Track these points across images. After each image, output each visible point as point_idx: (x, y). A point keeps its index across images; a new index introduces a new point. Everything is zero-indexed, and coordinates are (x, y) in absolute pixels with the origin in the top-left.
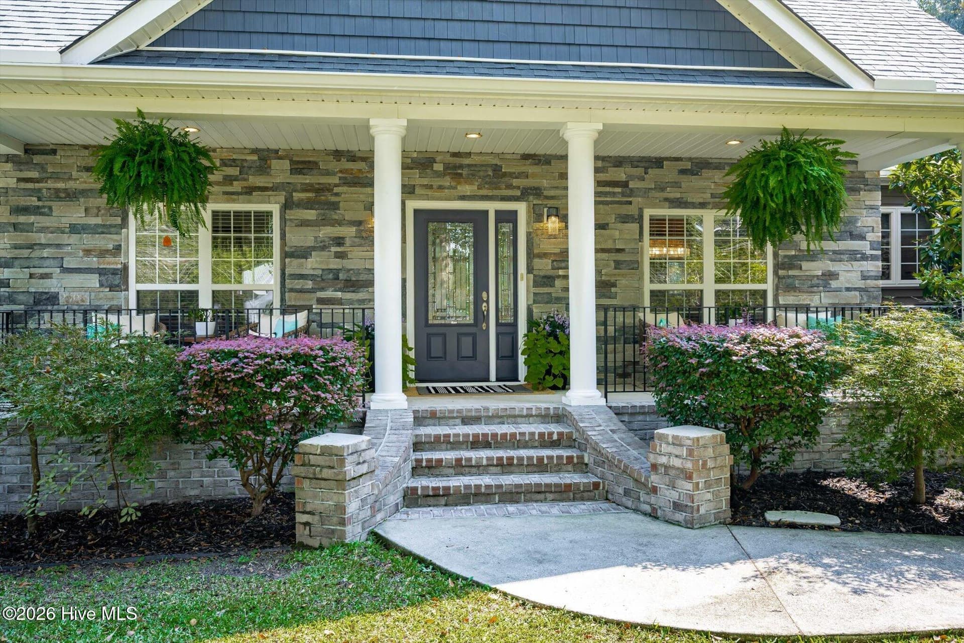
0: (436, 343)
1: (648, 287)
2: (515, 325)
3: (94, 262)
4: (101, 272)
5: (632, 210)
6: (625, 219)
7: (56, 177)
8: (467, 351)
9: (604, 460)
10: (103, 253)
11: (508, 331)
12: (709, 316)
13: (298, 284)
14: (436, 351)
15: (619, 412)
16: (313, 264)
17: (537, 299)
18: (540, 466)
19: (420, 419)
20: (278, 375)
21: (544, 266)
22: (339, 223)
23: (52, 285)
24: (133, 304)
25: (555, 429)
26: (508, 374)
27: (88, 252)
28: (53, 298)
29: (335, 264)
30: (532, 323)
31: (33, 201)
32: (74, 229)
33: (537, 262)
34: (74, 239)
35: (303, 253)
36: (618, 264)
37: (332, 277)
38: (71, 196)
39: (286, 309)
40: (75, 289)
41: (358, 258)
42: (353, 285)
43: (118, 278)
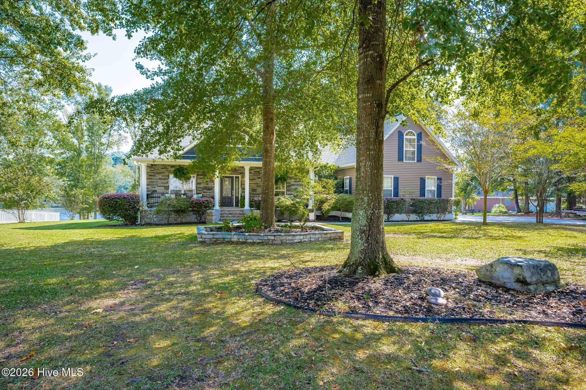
3: (163, 185)
4: (164, 187)
5: (260, 176)
6: (259, 178)
7: (157, 170)
8: (230, 201)
10: (165, 183)
11: (237, 198)
13: (199, 189)
14: (224, 201)
15: (251, 210)
16: (202, 186)
17: (242, 192)
19: (221, 211)
20: (204, 203)
23: (156, 189)
24: (170, 193)
25: (241, 212)
26: (237, 205)
27: (162, 183)
28: (156, 191)
29: (206, 186)
30: (241, 197)
31: (153, 174)
32: (160, 179)
33: (242, 186)
34: (159, 181)
35: (200, 184)
36: (257, 186)
37: (205, 188)
38: (160, 173)
39: (197, 194)
40: (160, 190)
41: (210, 185)
42: (209, 189)
43: (167, 188)
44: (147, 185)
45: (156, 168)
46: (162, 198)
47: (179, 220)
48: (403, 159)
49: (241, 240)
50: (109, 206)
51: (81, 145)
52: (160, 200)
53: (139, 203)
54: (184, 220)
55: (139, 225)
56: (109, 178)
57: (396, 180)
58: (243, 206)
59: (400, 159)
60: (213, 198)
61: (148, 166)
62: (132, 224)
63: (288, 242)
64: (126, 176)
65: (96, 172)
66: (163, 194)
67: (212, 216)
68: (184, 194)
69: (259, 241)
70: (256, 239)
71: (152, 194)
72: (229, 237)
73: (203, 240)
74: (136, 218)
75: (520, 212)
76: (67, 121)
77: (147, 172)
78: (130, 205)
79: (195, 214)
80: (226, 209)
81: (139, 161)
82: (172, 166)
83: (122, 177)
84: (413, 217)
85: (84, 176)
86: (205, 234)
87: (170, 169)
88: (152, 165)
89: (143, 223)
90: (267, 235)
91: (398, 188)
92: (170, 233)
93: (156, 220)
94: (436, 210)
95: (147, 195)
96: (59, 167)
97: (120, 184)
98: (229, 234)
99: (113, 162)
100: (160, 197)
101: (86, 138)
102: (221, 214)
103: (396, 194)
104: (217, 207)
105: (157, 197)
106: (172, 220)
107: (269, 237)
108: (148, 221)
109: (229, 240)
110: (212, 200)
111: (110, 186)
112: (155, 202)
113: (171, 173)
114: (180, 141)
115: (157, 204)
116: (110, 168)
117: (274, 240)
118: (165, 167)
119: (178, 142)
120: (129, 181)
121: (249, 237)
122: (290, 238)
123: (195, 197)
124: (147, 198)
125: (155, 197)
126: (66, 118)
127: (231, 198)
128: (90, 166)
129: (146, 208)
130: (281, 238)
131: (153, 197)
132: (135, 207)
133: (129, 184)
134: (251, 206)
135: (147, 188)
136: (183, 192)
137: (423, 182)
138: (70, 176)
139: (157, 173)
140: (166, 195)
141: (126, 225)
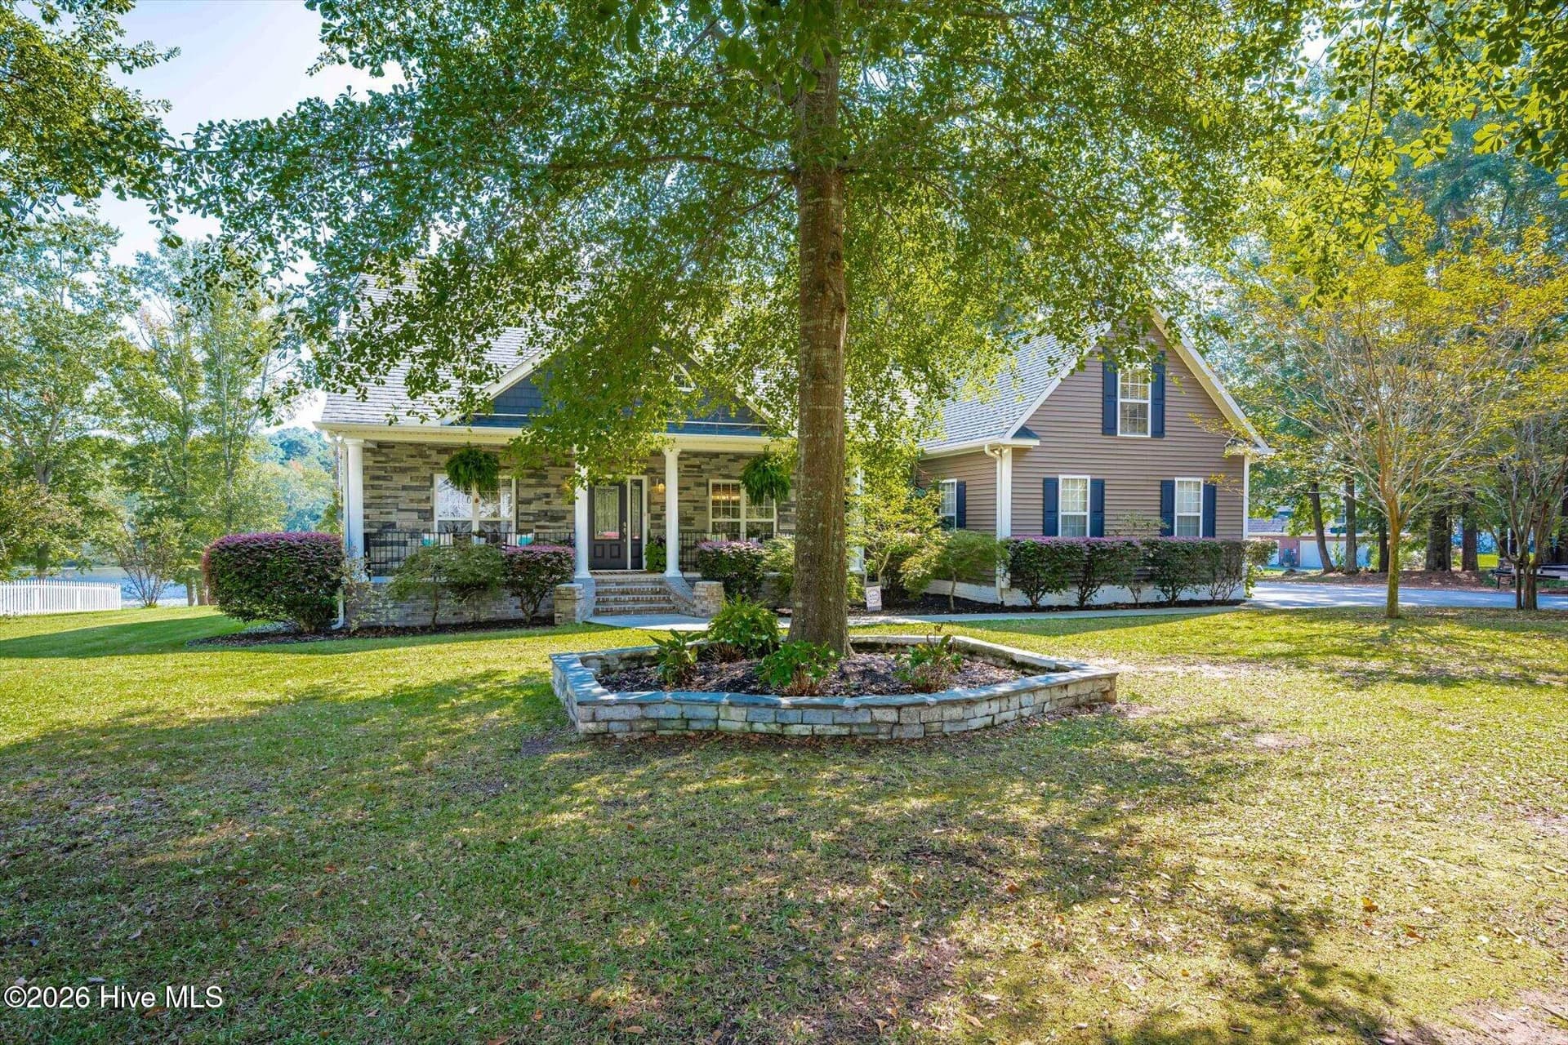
0: (599, 549)
1: (711, 520)
2: (640, 540)
3: (415, 506)
4: (419, 511)
5: (703, 480)
6: (699, 485)
7: (394, 460)
8: (615, 553)
9: (678, 597)
10: (420, 501)
11: (637, 544)
12: (743, 536)
13: (525, 518)
14: (599, 554)
15: (687, 580)
16: (533, 508)
17: (652, 526)
18: (651, 601)
19: (597, 583)
20: (548, 560)
21: (656, 509)
22: (547, 486)
23: (392, 518)
24: (436, 529)
25: (658, 587)
26: (637, 565)
27: (412, 501)
28: (393, 525)
29: (545, 507)
30: (650, 539)
31: (382, 473)
32: (404, 488)
33: (653, 507)
34: (404, 493)
35: (528, 502)
36: (695, 508)
37: (544, 514)
38: (403, 470)
39: (519, 532)
40: (406, 520)
41: (558, 505)
42: (555, 519)
43: (428, 515)
44: (366, 506)
45: (393, 453)
46: (414, 544)
47: (468, 616)
48: (1115, 428)
49: (760, 727)
50: (239, 574)
51: (190, 407)
52: (407, 552)
53: (338, 563)
54: (484, 616)
55: (339, 631)
56: (266, 490)
57: (1098, 488)
58: (659, 566)
59: (1109, 428)
60: (570, 542)
61: (365, 450)
62: (317, 632)
63: (947, 729)
64: (313, 487)
65: (229, 475)
66: (414, 534)
67: (574, 600)
68: (480, 534)
69: (835, 730)
70: (825, 725)
71: (380, 533)
72: (710, 712)
73: (602, 727)
74: (331, 611)
75: (1332, 570)
76: (150, 341)
77: (365, 469)
78: (308, 572)
79: (519, 594)
80: (606, 576)
81: (338, 432)
82: (443, 449)
83: (306, 490)
84: (1150, 593)
85: (197, 485)
86: (607, 704)
87: (435, 457)
88: (381, 445)
89: (355, 625)
90: (869, 707)
91: (1102, 511)
92: (449, 674)
93: (393, 615)
94: (1208, 575)
95: (366, 536)
96: (128, 462)
97: (300, 505)
98: (709, 703)
99: (281, 453)
100: (405, 544)
101: (202, 387)
102: (597, 594)
103: (1098, 529)
104: (583, 572)
105: (398, 543)
106: (444, 616)
107: (878, 714)
108: (371, 619)
109: (707, 726)
110: (569, 550)
111: (269, 512)
112: (392, 560)
113: (440, 471)
114: (487, 345)
115: (396, 565)
116: (271, 467)
117: (898, 723)
118: (419, 450)
119: (480, 350)
120: (320, 499)
121: (793, 715)
122: (957, 712)
123: (514, 540)
124: (367, 548)
125: (392, 544)
126: (147, 336)
127: (619, 543)
128: (215, 458)
129: (364, 578)
130: (925, 715)
131: (385, 544)
132: (327, 577)
133: (321, 506)
134: (683, 566)
135: (366, 517)
136: (475, 528)
137: (1167, 490)
138: (160, 484)
139: (395, 470)
140: (426, 536)
141: (297, 635)
